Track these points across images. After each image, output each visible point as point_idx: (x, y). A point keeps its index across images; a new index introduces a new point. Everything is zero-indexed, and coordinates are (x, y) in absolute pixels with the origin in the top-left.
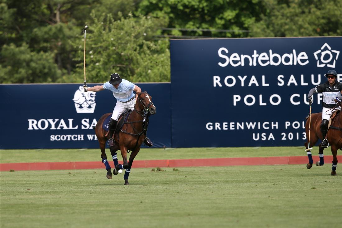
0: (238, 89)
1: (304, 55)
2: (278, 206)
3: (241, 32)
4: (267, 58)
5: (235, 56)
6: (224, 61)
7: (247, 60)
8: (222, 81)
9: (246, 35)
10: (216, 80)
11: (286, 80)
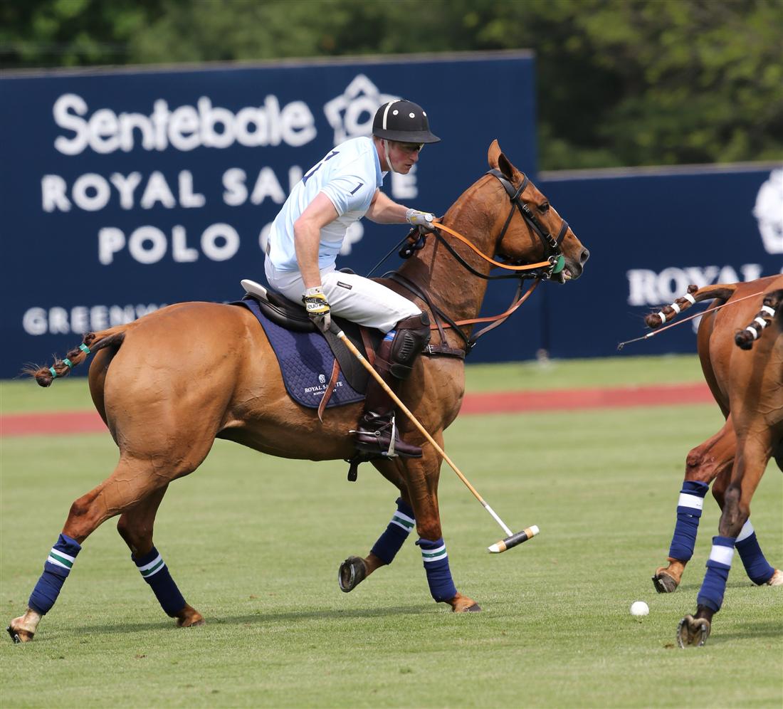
0: (114, 215)
1: (299, 113)
2: (267, 543)
3: (107, 50)
4: (192, 124)
5: (104, 120)
6: (71, 135)
7: (137, 134)
8: (69, 194)
9: (120, 59)
10: (53, 192)
11: (250, 184)
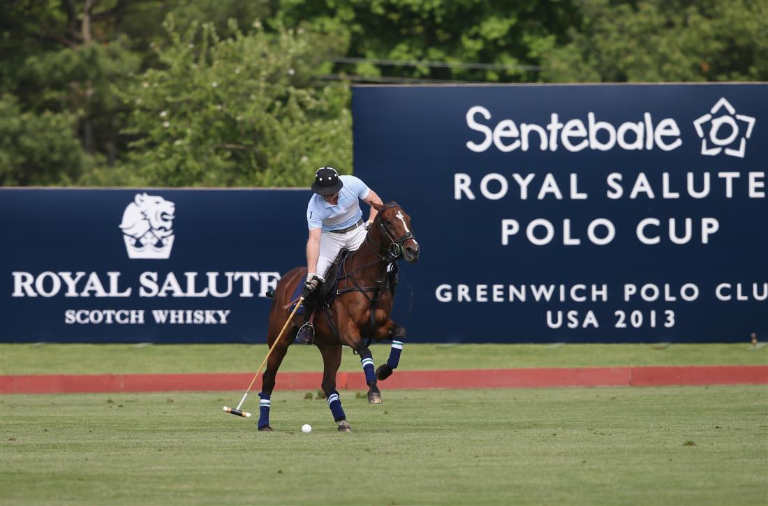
0: (514, 206)
1: (670, 127)
2: (604, 485)
3: (522, 69)
4: (582, 132)
5: (506, 127)
6: (479, 138)
7: (534, 137)
8: (475, 187)
9: (534, 76)
10: (462, 184)
11: (628, 184)
